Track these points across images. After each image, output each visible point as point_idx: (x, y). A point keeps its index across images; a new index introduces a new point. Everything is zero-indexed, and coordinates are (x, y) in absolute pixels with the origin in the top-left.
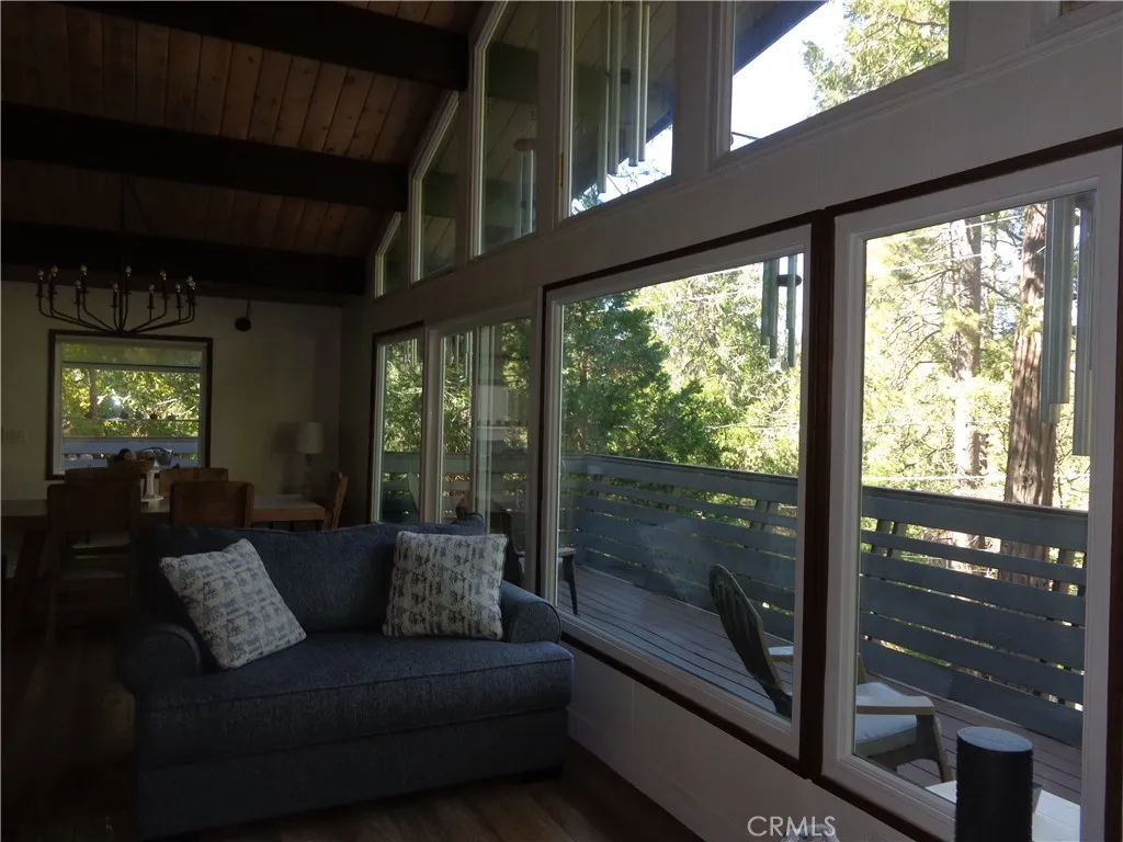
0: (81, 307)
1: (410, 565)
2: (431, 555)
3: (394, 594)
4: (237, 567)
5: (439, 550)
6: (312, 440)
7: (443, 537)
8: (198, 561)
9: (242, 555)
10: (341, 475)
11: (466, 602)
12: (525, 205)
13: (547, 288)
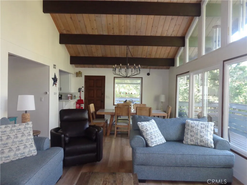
0: (120, 72)
1: (190, 128)
2: (195, 126)
3: (186, 134)
4: (152, 125)
5: (197, 125)
6: (163, 99)
7: (197, 122)
8: (144, 123)
9: (153, 123)
10: (170, 106)
11: (204, 138)
12: (216, 41)
13: (224, 61)
